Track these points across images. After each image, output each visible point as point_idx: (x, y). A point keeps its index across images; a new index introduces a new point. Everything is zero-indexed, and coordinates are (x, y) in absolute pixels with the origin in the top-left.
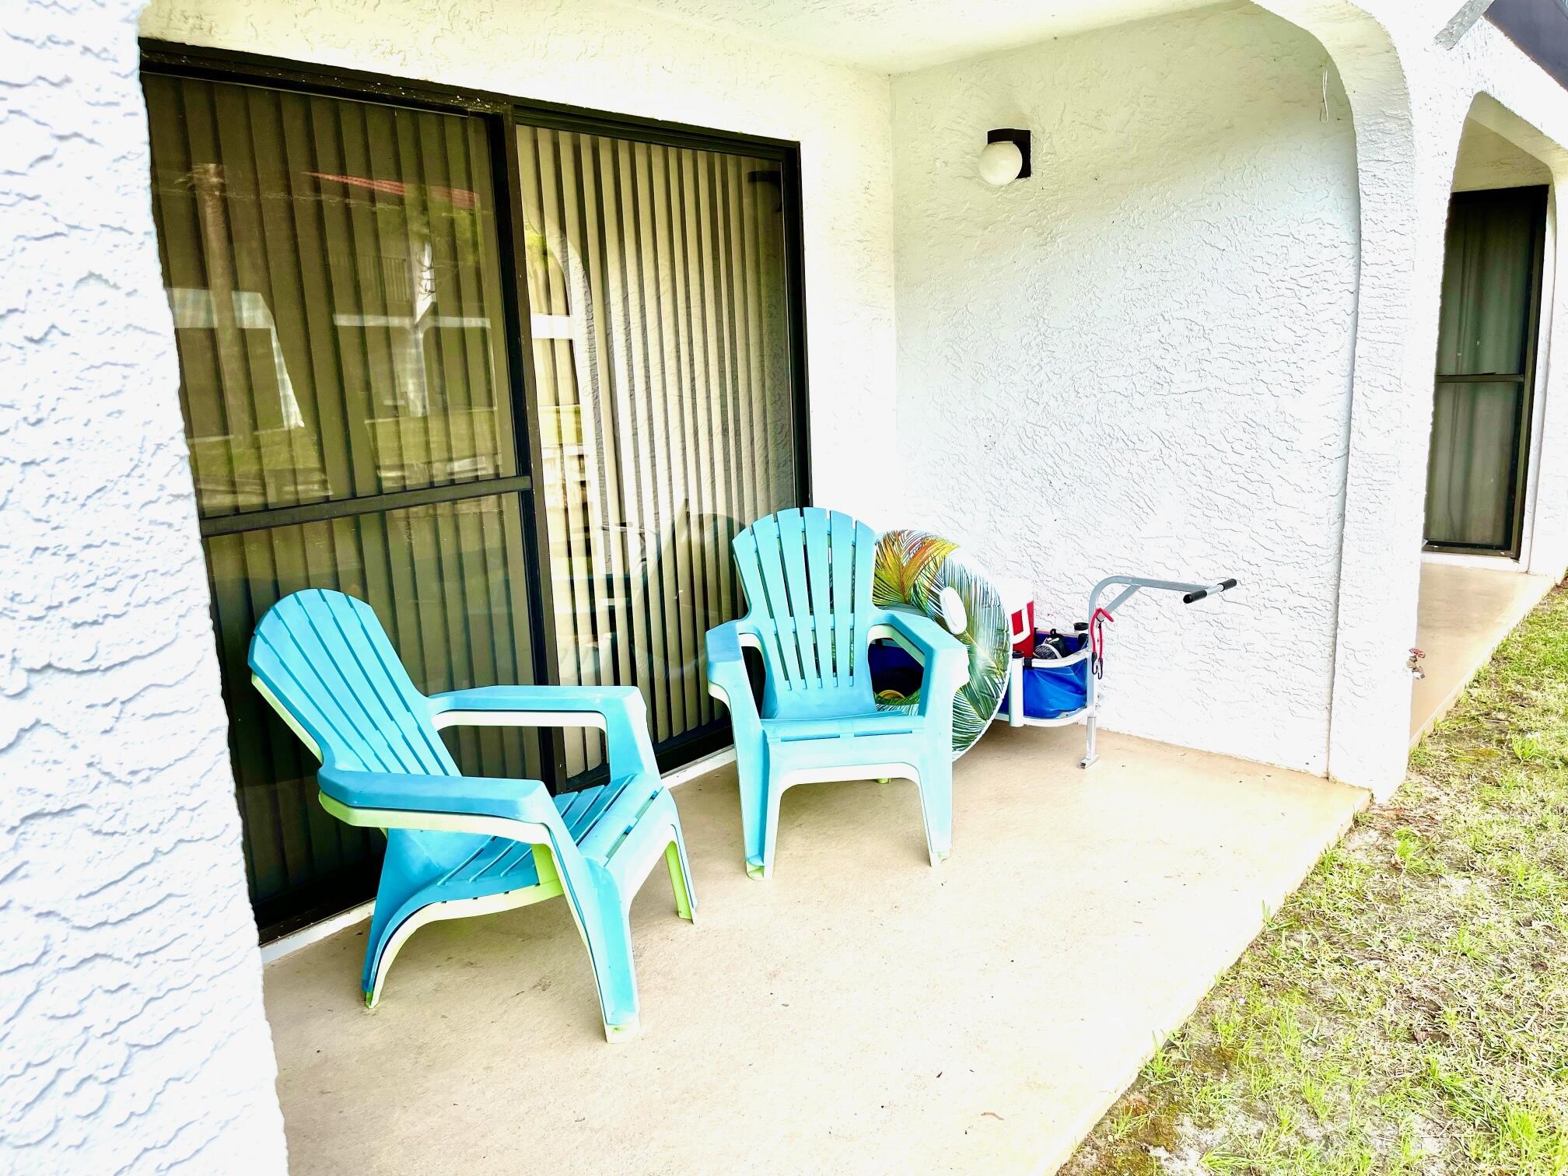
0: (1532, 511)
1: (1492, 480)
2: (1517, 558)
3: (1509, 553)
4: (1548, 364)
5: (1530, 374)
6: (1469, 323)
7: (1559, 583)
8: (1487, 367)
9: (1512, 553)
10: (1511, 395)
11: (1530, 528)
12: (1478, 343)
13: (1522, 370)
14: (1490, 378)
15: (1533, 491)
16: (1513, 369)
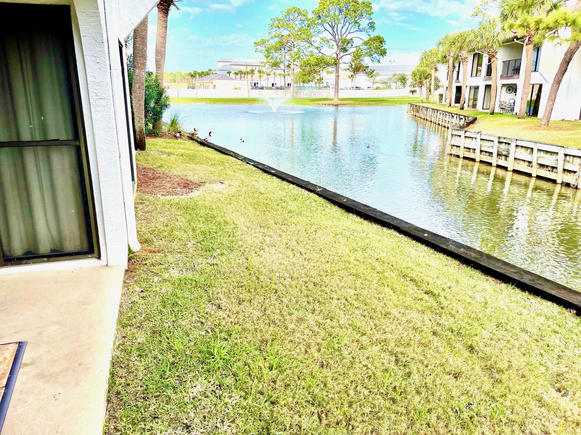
0: (102, 227)
1: (73, 211)
2: (99, 257)
3: (93, 255)
4: (93, 133)
5: (82, 140)
6: (34, 105)
7: (127, 268)
8: (53, 136)
9: (96, 254)
10: (73, 153)
11: (103, 237)
12: (42, 118)
13: (77, 137)
14: (56, 143)
15: (101, 216)
16: (71, 137)
